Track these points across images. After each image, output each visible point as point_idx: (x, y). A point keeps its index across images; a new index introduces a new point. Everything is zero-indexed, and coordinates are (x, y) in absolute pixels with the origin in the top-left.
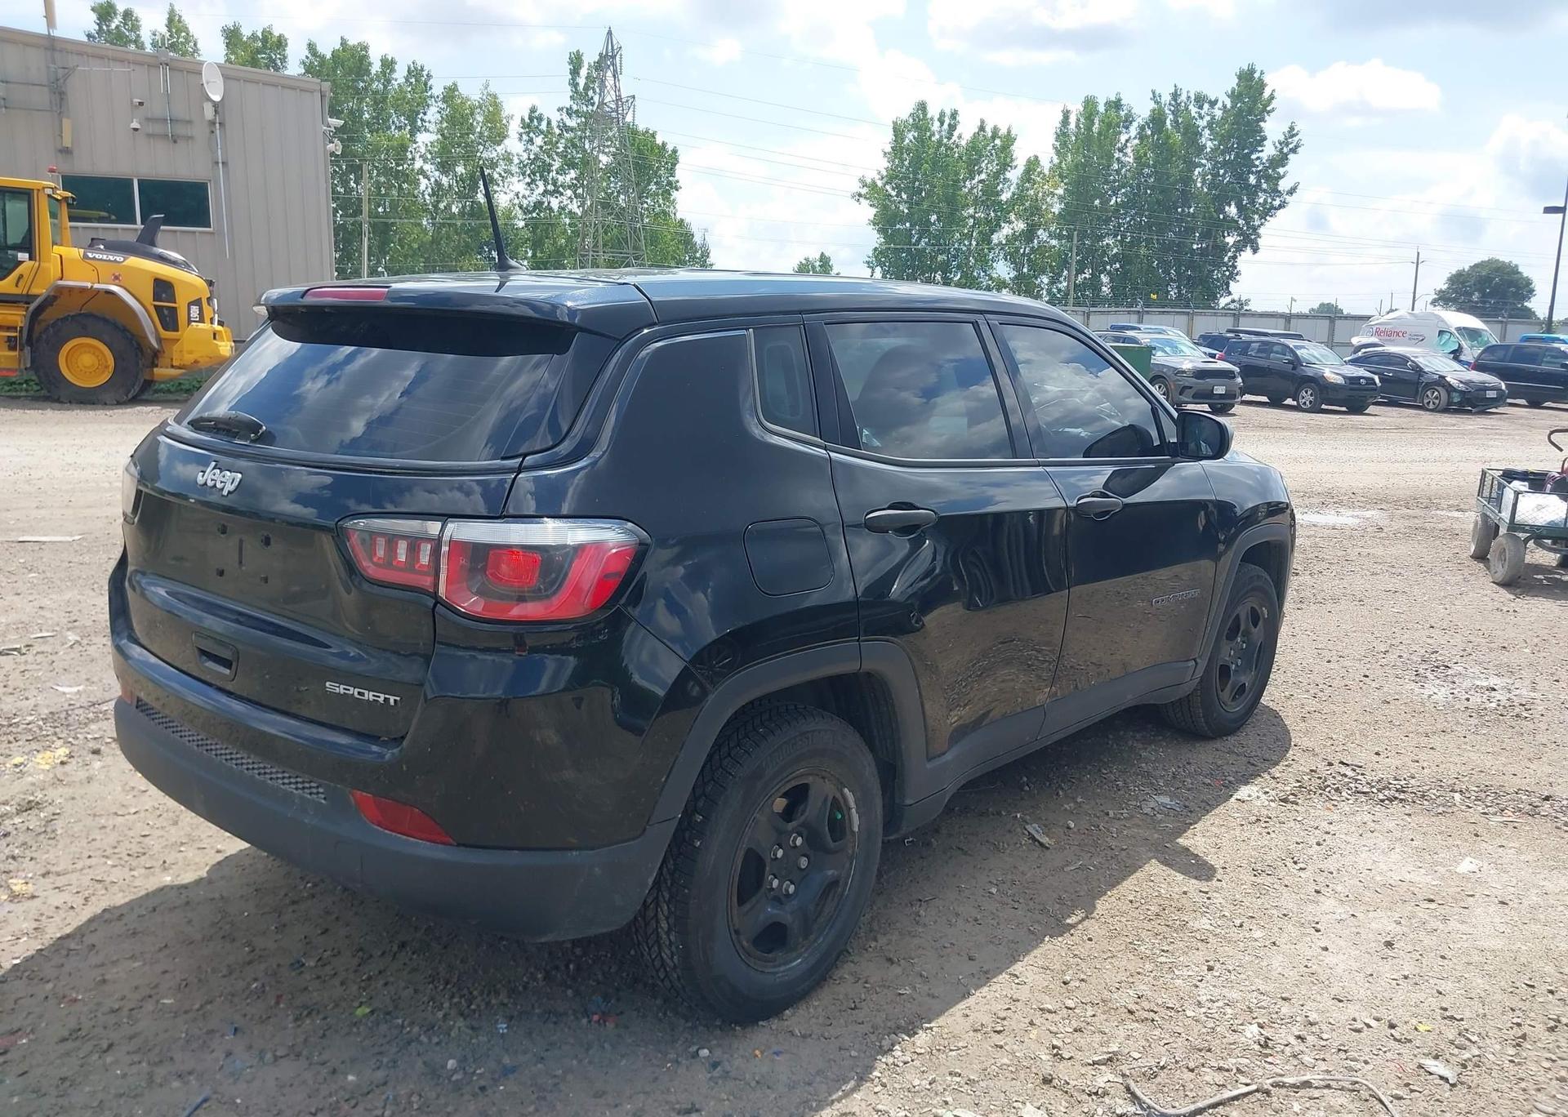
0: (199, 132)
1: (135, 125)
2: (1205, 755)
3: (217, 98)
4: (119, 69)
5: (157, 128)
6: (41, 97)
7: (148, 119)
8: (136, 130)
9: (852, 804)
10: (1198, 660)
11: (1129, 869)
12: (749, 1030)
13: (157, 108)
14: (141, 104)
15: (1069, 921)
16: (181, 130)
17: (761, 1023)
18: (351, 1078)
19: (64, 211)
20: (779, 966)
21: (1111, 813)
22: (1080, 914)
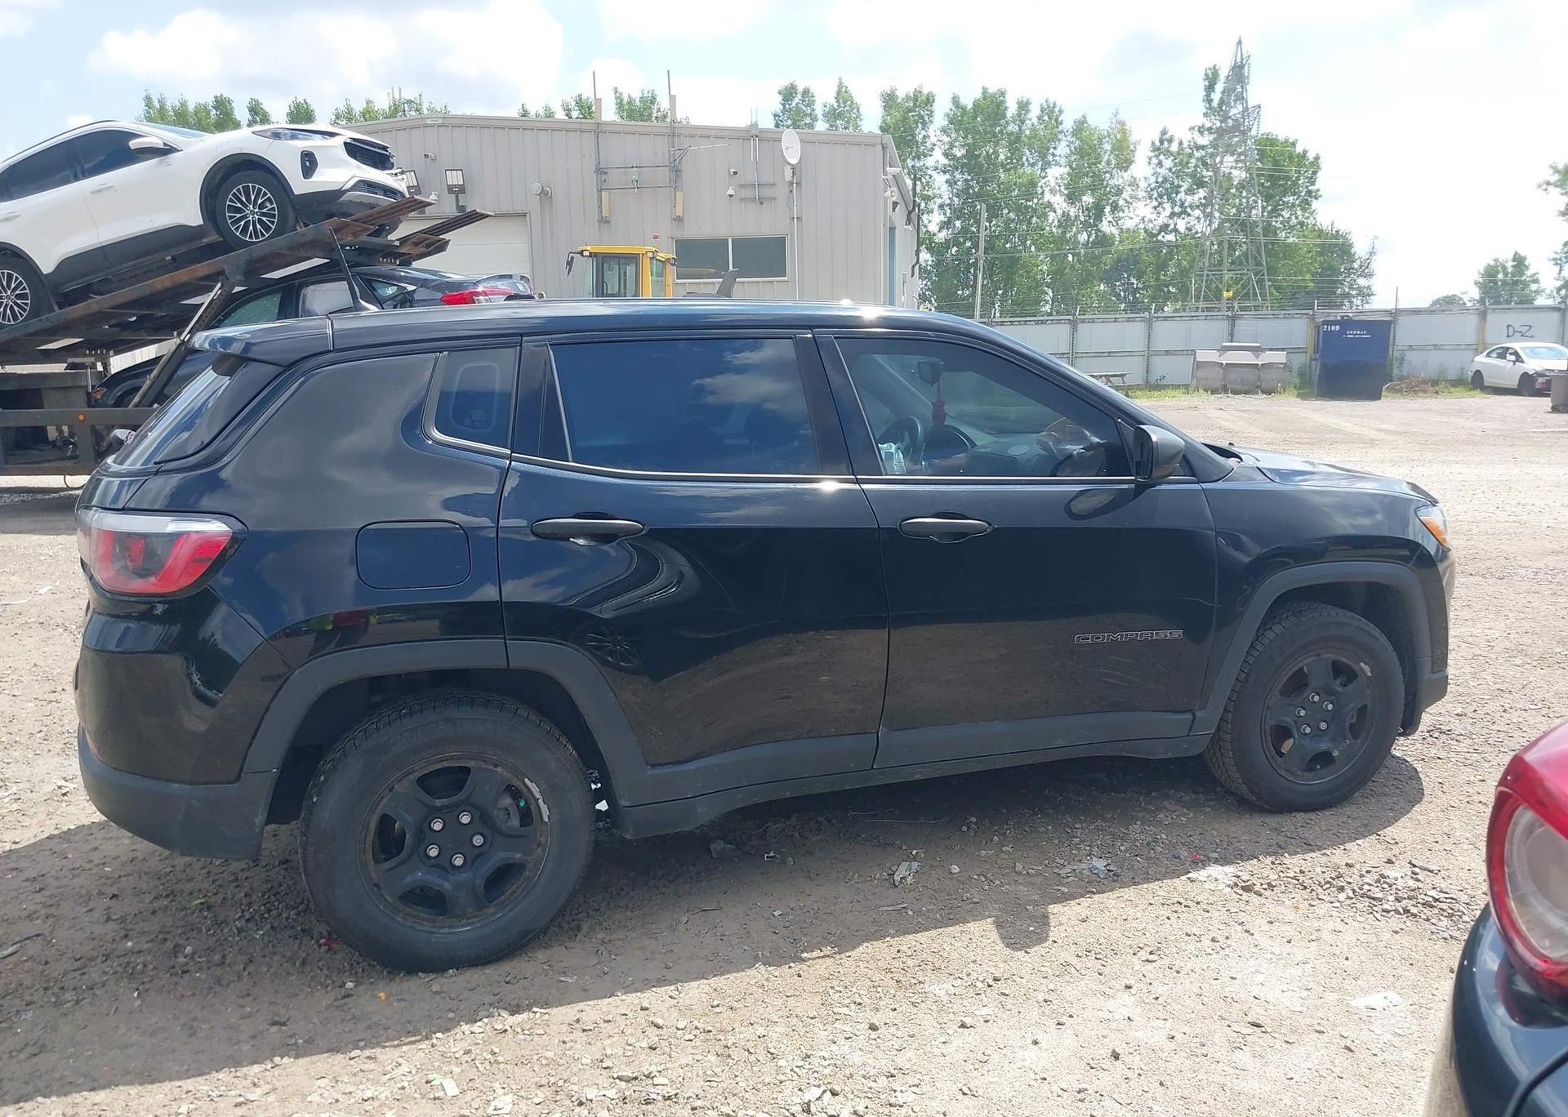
0: (781, 192)
1: (730, 192)
3: (794, 161)
4: (721, 144)
5: (748, 193)
6: (663, 175)
7: (742, 186)
8: (731, 196)
9: (538, 795)
10: (1199, 714)
13: (750, 176)
14: (735, 173)
15: (805, 955)
16: (767, 192)
17: (420, 974)
18: (130, 944)
19: (671, 271)
20: (443, 927)
21: (1019, 867)
22: (827, 950)
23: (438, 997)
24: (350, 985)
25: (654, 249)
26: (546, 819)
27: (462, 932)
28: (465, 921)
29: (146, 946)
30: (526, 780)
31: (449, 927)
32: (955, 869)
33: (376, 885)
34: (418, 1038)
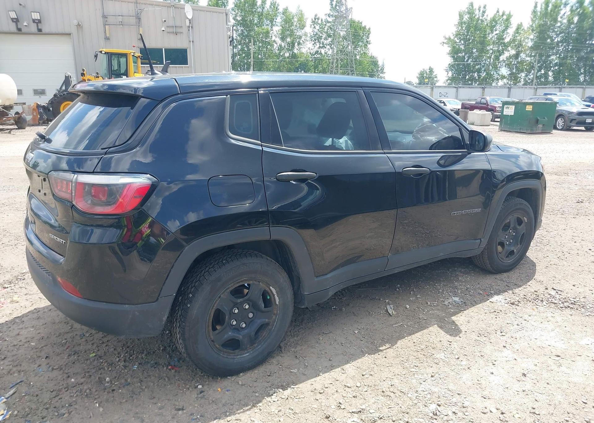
0: (185, 30)
1: (163, 29)
2: (489, 281)
3: (190, 17)
4: (158, 8)
5: (171, 30)
6: (133, 20)
7: (168, 27)
8: (163, 31)
9: (275, 293)
10: (482, 240)
11: (422, 328)
12: (223, 379)
13: (171, 23)
14: (165, 21)
15: (381, 348)
16: (179, 30)
17: (228, 377)
18: (73, 380)
19: (139, 60)
20: (238, 355)
21: (429, 303)
22: (388, 346)
23: (244, 386)
24: (200, 387)
25: (134, 52)
26: (277, 303)
27: (245, 356)
28: (246, 351)
29: (82, 380)
30: (271, 287)
31: (240, 355)
32: (408, 307)
33: (213, 341)
34: (250, 407)
